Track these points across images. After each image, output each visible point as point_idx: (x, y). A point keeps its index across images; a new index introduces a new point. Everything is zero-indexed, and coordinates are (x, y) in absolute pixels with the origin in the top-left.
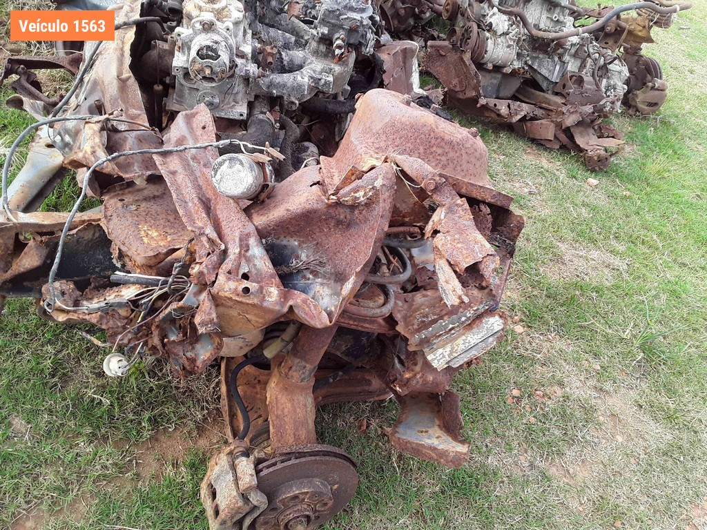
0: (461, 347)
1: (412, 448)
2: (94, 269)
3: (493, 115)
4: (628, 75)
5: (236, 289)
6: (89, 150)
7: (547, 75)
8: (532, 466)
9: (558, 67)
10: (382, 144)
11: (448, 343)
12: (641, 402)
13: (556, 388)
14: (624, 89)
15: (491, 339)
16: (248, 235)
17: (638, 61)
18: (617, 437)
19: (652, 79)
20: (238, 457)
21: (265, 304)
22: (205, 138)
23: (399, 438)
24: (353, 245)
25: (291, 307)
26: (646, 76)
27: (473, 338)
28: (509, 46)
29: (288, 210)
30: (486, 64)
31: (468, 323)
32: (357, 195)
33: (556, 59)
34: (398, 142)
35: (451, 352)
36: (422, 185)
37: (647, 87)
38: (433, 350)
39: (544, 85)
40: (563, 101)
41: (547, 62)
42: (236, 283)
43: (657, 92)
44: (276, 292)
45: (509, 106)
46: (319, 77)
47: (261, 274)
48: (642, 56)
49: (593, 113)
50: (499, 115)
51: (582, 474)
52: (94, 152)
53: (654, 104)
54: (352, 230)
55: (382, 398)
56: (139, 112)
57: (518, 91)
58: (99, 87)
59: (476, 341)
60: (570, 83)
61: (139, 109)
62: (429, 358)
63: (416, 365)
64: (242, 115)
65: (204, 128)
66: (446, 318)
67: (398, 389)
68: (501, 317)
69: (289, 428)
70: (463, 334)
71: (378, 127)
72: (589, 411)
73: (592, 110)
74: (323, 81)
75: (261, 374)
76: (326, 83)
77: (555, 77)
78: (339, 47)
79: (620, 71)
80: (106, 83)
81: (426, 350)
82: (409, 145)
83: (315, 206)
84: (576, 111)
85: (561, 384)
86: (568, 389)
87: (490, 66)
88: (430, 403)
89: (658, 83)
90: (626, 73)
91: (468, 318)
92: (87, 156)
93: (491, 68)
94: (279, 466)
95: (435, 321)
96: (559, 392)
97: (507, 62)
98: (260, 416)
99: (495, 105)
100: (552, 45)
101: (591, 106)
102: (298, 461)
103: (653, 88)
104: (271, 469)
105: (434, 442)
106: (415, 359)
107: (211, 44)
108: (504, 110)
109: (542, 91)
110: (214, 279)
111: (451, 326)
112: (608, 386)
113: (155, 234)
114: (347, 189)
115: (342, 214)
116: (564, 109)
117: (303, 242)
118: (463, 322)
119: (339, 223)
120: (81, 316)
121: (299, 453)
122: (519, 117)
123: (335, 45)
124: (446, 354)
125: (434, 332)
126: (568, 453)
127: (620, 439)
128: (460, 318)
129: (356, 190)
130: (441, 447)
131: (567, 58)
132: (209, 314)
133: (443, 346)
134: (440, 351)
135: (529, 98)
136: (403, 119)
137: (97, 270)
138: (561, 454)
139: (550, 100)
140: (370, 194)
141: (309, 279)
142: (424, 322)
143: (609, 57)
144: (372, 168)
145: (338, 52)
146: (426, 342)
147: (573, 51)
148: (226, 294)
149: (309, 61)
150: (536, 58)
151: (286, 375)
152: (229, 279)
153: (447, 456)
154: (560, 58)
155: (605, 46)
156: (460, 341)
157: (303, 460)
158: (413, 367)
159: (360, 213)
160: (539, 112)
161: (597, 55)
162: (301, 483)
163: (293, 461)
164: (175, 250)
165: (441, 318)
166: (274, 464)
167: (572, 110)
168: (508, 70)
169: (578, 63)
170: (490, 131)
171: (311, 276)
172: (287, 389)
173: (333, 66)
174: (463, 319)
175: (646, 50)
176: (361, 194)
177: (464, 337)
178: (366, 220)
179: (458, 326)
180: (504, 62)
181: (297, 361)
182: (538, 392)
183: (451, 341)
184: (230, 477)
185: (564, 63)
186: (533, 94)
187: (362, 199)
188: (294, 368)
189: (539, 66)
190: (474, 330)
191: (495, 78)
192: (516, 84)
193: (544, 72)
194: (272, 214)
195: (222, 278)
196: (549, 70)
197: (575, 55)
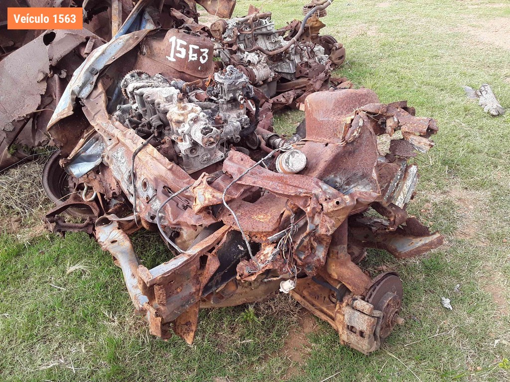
0: (407, 190)
1: (415, 252)
2: (233, 258)
3: (279, 106)
4: (324, 49)
5: (333, 205)
6: (210, 197)
7: (288, 72)
8: (450, 241)
9: (291, 65)
10: (339, 112)
11: (400, 192)
12: (465, 186)
13: (427, 204)
14: (327, 57)
15: (415, 179)
16: (317, 182)
17: (320, 40)
18: (470, 207)
19: (333, 45)
20: (353, 303)
21: (347, 205)
22: (247, 163)
23: (405, 253)
24: (360, 159)
25: (357, 200)
26: (329, 45)
27: (409, 183)
28: (264, 67)
29: (326, 161)
30: (258, 82)
31: (403, 177)
32: (354, 134)
33: (288, 61)
34: (345, 107)
35: (404, 195)
36: (380, 113)
37: (333, 50)
38: (396, 200)
39: (289, 77)
40: (307, 79)
41: (284, 65)
42: (332, 202)
43: (340, 50)
44: (348, 197)
45: (283, 97)
46: (240, 119)
47: (335, 195)
48: (321, 37)
49: (326, 76)
50: (282, 104)
51: (472, 231)
52: (213, 196)
53: (342, 57)
54: (356, 153)
55: (363, 257)
56: (188, 179)
57: (277, 89)
58: (159, 180)
59: (410, 183)
60: (303, 68)
61: (187, 178)
62: (397, 204)
63: (391, 213)
64: (222, 157)
65: (242, 160)
66: (392, 181)
67: (391, 229)
68: (415, 165)
69: (357, 281)
70: (404, 183)
71: (331, 107)
72: (449, 204)
73: (325, 75)
74: (243, 120)
75: (306, 280)
76: (245, 120)
77: (293, 71)
78: (242, 99)
79: (319, 49)
80: (164, 175)
81: (393, 202)
82: (351, 105)
83: (337, 151)
84: (318, 80)
85: (427, 201)
86: (432, 201)
87: (261, 83)
88: (396, 236)
89: (337, 45)
90: (322, 49)
91: (401, 175)
92: (211, 200)
93: (262, 83)
94: (374, 293)
95: (388, 186)
96: (430, 205)
97: (268, 75)
98: (325, 297)
99: (277, 100)
100: (283, 54)
101: (323, 73)
102: (380, 286)
103: (336, 49)
104: (372, 297)
105: (420, 244)
106: (388, 211)
107: (204, 126)
108: (283, 100)
109: (290, 81)
110: (321, 207)
111: (396, 184)
112: (446, 189)
113: (262, 216)
114: (348, 135)
115: (350, 148)
116: (311, 82)
117: (336, 173)
118: (400, 178)
119: (350, 153)
120: (263, 270)
121: (377, 282)
122: (292, 99)
123: (239, 99)
124: (402, 198)
125: (391, 191)
126: (458, 227)
127: (471, 207)
128: (397, 178)
129: (353, 133)
130: (427, 242)
131: (292, 57)
132: (331, 222)
133: (399, 195)
134: (399, 197)
135: (285, 89)
136: (341, 96)
137: (235, 257)
138: (455, 229)
139: (298, 83)
140: (360, 130)
141: (347, 188)
142: (383, 190)
143: (312, 45)
144: (352, 120)
145: (242, 102)
146: (391, 198)
147: (294, 52)
148: (331, 210)
149: (228, 116)
150: (278, 65)
151: (337, 258)
152: (328, 202)
153: (434, 242)
154: (289, 59)
155: (304, 41)
156: (405, 187)
157: (381, 283)
158: (390, 215)
159: (357, 143)
160: (299, 91)
161: (305, 47)
162: (385, 297)
163: (378, 288)
164: (283, 214)
165: (390, 182)
166: (371, 295)
167: (315, 80)
168: (270, 79)
169: (299, 57)
170: (283, 115)
171: (347, 187)
172: (343, 264)
173: (239, 111)
174: (399, 177)
175: (322, 32)
176: (355, 133)
177: (405, 185)
178: (361, 144)
179: (399, 182)
180: (266, 76)
181: (339, 247)
182: (422, 211)
183: (401, 190)
184: (358, 313)
185: (292, 60)
186: (286, 85)
187: (357, 135)
188: (339, 252)
189: (281, 69)
190: (408, 178)
191: (265, 88)
192: (274, 86)
193: (286, 71)
194: (319, 168)
195: (324, 204)
196: (287, 68)
197: (296, 53)
